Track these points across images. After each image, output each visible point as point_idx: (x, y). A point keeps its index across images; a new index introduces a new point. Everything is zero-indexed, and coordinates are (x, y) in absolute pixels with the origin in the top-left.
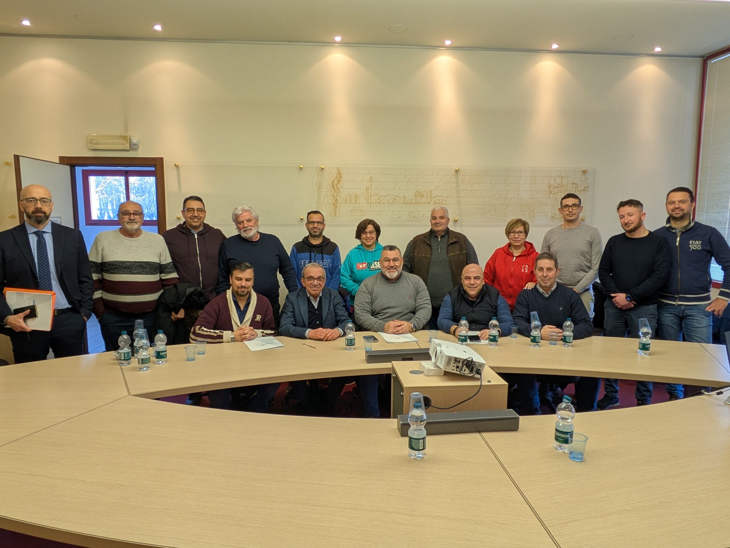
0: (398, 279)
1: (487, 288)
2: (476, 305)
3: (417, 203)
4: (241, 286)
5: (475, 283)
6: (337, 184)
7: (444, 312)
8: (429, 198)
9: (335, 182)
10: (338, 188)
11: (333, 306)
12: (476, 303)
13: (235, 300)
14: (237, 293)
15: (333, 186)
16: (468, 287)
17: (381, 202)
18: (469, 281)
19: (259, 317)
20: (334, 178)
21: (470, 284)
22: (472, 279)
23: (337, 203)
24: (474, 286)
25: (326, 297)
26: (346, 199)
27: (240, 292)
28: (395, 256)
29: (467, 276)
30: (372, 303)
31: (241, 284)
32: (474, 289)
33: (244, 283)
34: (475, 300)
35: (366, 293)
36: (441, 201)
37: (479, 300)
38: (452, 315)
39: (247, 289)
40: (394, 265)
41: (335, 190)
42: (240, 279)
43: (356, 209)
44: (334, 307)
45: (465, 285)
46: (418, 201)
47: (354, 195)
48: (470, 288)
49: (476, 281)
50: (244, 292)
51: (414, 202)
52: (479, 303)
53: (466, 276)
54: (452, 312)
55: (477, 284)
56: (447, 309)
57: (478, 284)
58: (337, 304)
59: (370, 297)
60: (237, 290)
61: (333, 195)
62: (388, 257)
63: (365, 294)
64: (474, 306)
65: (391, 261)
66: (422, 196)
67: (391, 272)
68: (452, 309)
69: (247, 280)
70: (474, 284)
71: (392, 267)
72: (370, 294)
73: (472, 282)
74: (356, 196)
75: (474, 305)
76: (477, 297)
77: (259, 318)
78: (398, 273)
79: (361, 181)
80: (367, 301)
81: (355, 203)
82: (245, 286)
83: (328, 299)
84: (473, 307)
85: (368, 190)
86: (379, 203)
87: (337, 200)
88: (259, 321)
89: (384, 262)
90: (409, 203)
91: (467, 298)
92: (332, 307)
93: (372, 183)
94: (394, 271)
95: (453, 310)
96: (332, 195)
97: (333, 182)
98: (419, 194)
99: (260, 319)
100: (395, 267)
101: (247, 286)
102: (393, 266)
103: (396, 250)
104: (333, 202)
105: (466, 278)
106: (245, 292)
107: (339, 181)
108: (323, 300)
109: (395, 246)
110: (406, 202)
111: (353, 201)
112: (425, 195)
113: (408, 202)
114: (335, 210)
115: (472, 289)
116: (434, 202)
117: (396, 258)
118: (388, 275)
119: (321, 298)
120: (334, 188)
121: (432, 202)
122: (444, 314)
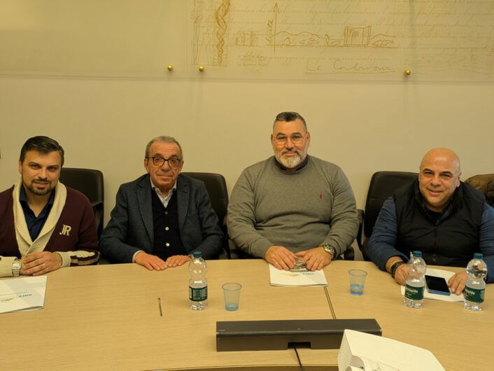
0: (301, 168)
1: (464, 192)
2: (441, 222)
3: (346, 45)
4: (40, 177)
5: (440, 183)
6: (224, 16)
7: (380, 231)
8: (366, 38)
9: (221, 13)
10: (225, 23)
11: (196, 205)
12: (442, 218)
13: (24, 199)
14: (30, 189)
15: (217, 18)
16: (427, 188)
17: (291, 44)
18: (430, 179)
19: (68, 229)
20: (218, 6)
21: (432, 184)
22: (437, 175)
23: (223, 45)
24: (438, 189)
25: (183, 192)
26: (237, 39)
27: (36, 189)
28: (295, 131)
29: (428, 168)
30: (256, 205)
31: (39, 175)
32: (436, 194)
33: (43, 173)
34: (440, 211)
35: (246, 189)
36: (384, 43)
37: (447, 213)
38: (396, 236)
39: (48, 185)
40: (293, 146)
41: (220, 25)
42: (38, 166)
43: (253, 55)
44: (198, 207)
45: (423, 185)
46: (349, 43)
47: (249, 33)
48: (430, 190)
49: (443, 180)
50: (42, 189)
51: (342, 44)
52: (448, 218)
53: (426, 169)
54: (396, 231)
55: (444, 185)
56: (387, 225)
57: (445, 187)
58: (201, 204)
59: (251, 194)
60: (31, 185)
61: (218, 33)
62: (283, 132)
63: (244, 190)
64: (437, 224)
65: (289, 140)
66: (355, 35)
67: (289, 156)
68: (396, 225)
69: (50, 168)
70: (439, 186)
71: (290, 150)
72: (253, 191)
73: (436, 180)
74: (252, 35)
75: (438, 221)
76: (444, 207)
77: (66, 230)
78: (301, 159)
79: (261, 11)
80: (246, 201)
81: (251, 45)
82: (46, 178)
83: (188, 194)
84: (435, 225)
85: (270, 24)
86: (288, 45)
87: (223, 40)
88: (68, 235)
89: (277, 140)
90: (334, 46)
91: (426, 208)
92: (193, 207)
93: (278, 14)
94: (293, 156)
95: (398, 227)
96: (216, 32)
97: (217, 13)
98: (350, 32)
99: (70, 232)
100: (295, 149)
101: (49, 179)
102: (292, 148)
103: (298, 121)
104: (217, 44)
105: (426, 173)
106: (46, 190)
107: (226, 11)
108: (179, 196)
109: (296, 113)
110: (330, 44)
111: (248, 43)
112: (360, 34)
113: (334, 44)
114: (220, 56)
115: (434, 194)
116: (374, 44)
117: (298, 133)
118: (284, 162)
119: (175, 192)
120: (218, 22)
121: (370, 44)
122: (379, 234)
